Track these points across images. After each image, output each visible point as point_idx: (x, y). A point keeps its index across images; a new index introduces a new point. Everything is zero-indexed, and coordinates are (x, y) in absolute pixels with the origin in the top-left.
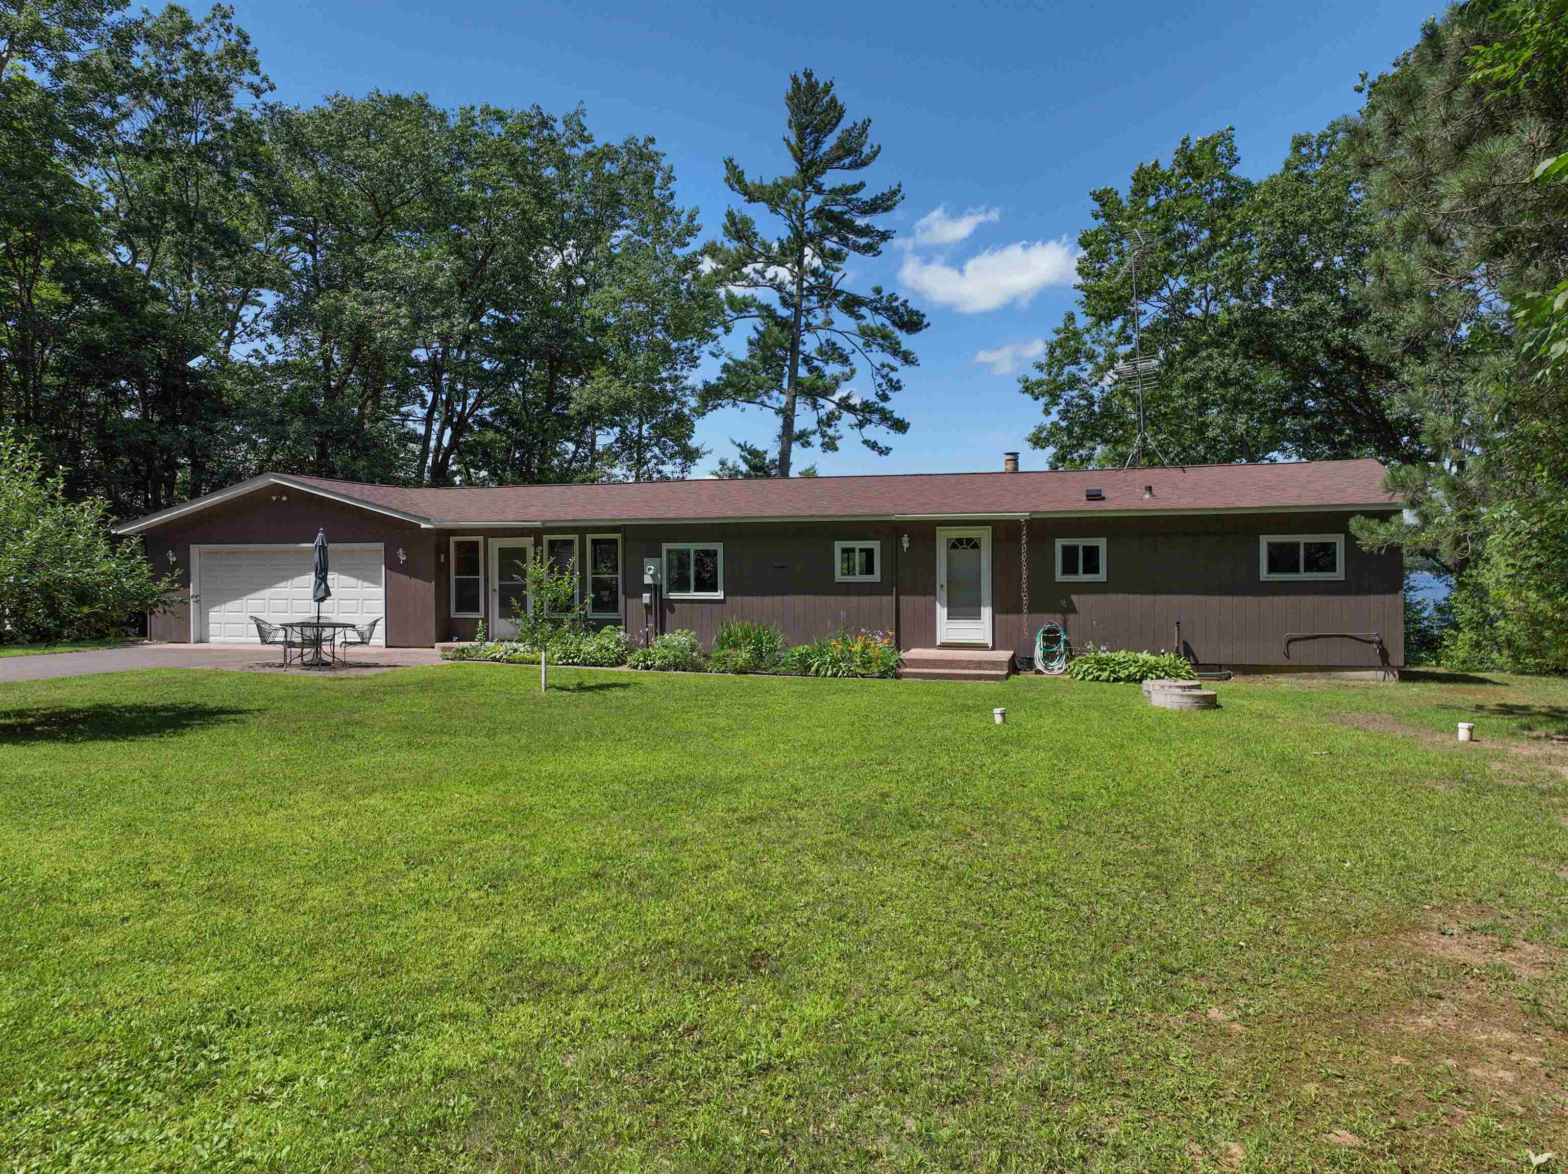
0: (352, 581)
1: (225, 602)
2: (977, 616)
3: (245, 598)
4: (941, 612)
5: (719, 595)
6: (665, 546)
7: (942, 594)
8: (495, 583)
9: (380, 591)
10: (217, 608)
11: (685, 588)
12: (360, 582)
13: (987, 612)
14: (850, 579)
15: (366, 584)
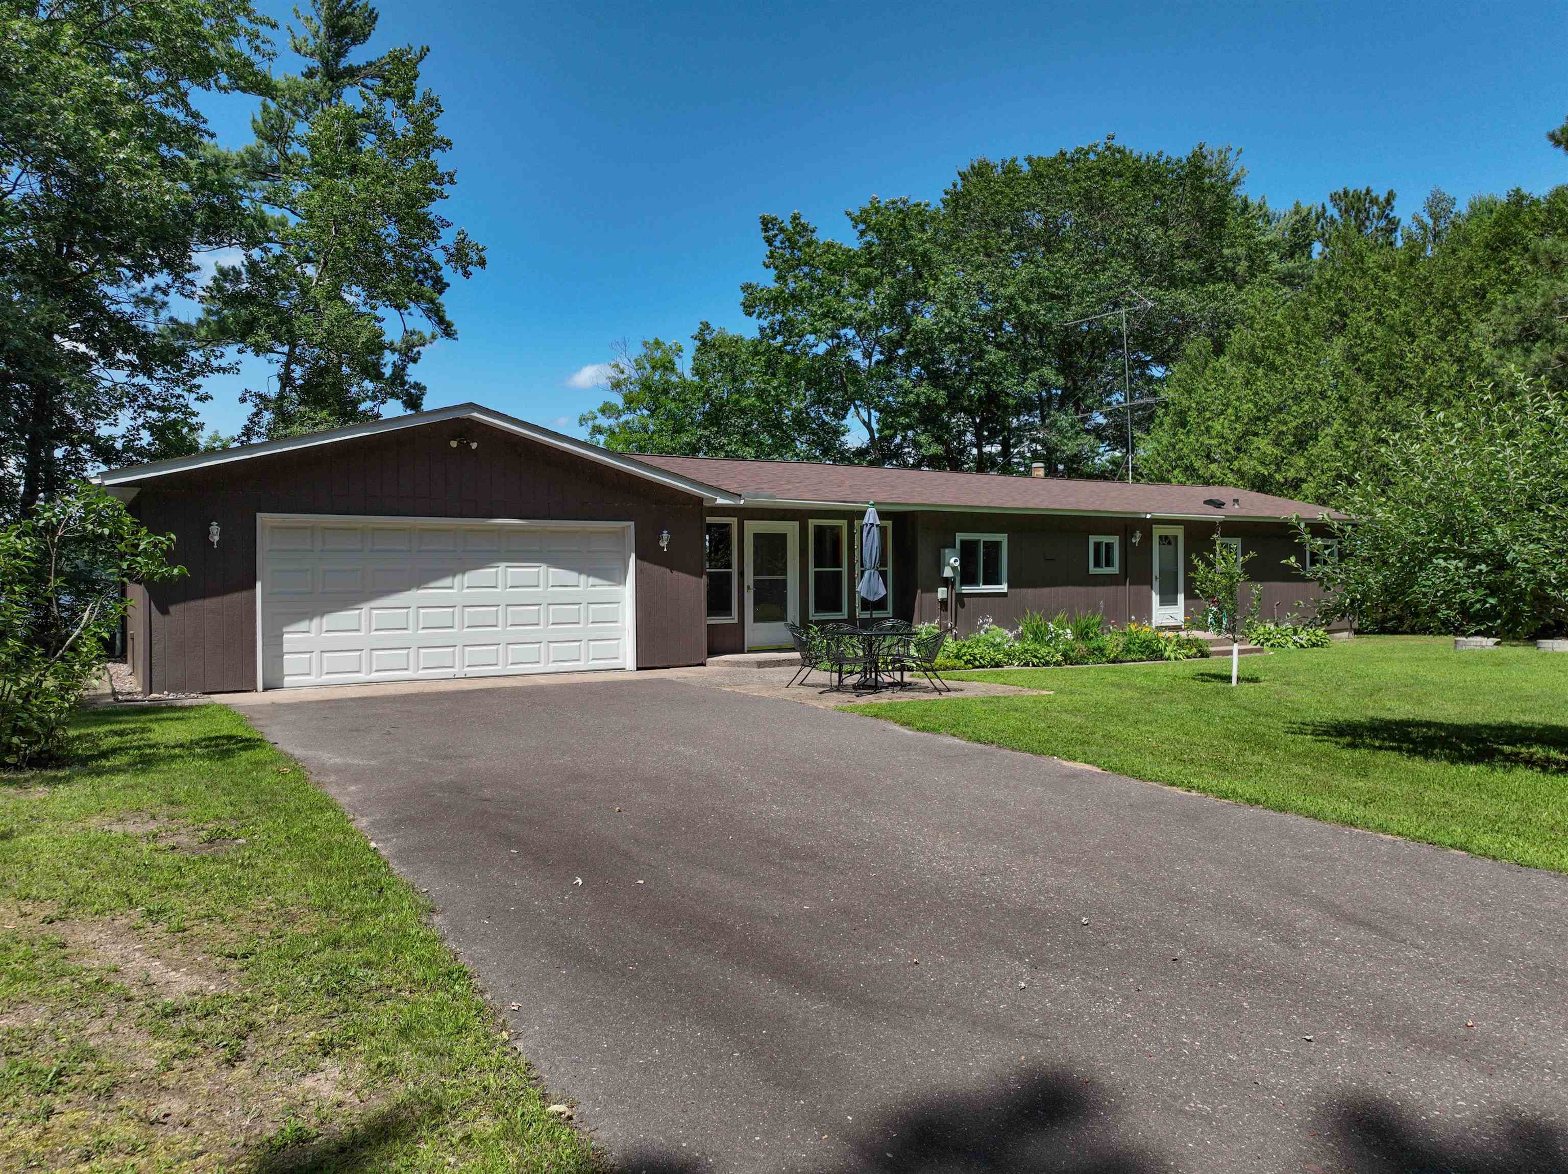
0: (571, 576)
1: (322, 615)
2: (1175, 602)
3: (366, 607)
4: (1156, 598)
5: (1004, 588)
6: (960, 537)
7: (1156, 584)
8: (749, 579)
9: (627, 592)
10: (303, 625)
11: (973, 582)
12: (583, 578)
13: (1181, 597)
14: (1099, 571)
15: (592, 580)
